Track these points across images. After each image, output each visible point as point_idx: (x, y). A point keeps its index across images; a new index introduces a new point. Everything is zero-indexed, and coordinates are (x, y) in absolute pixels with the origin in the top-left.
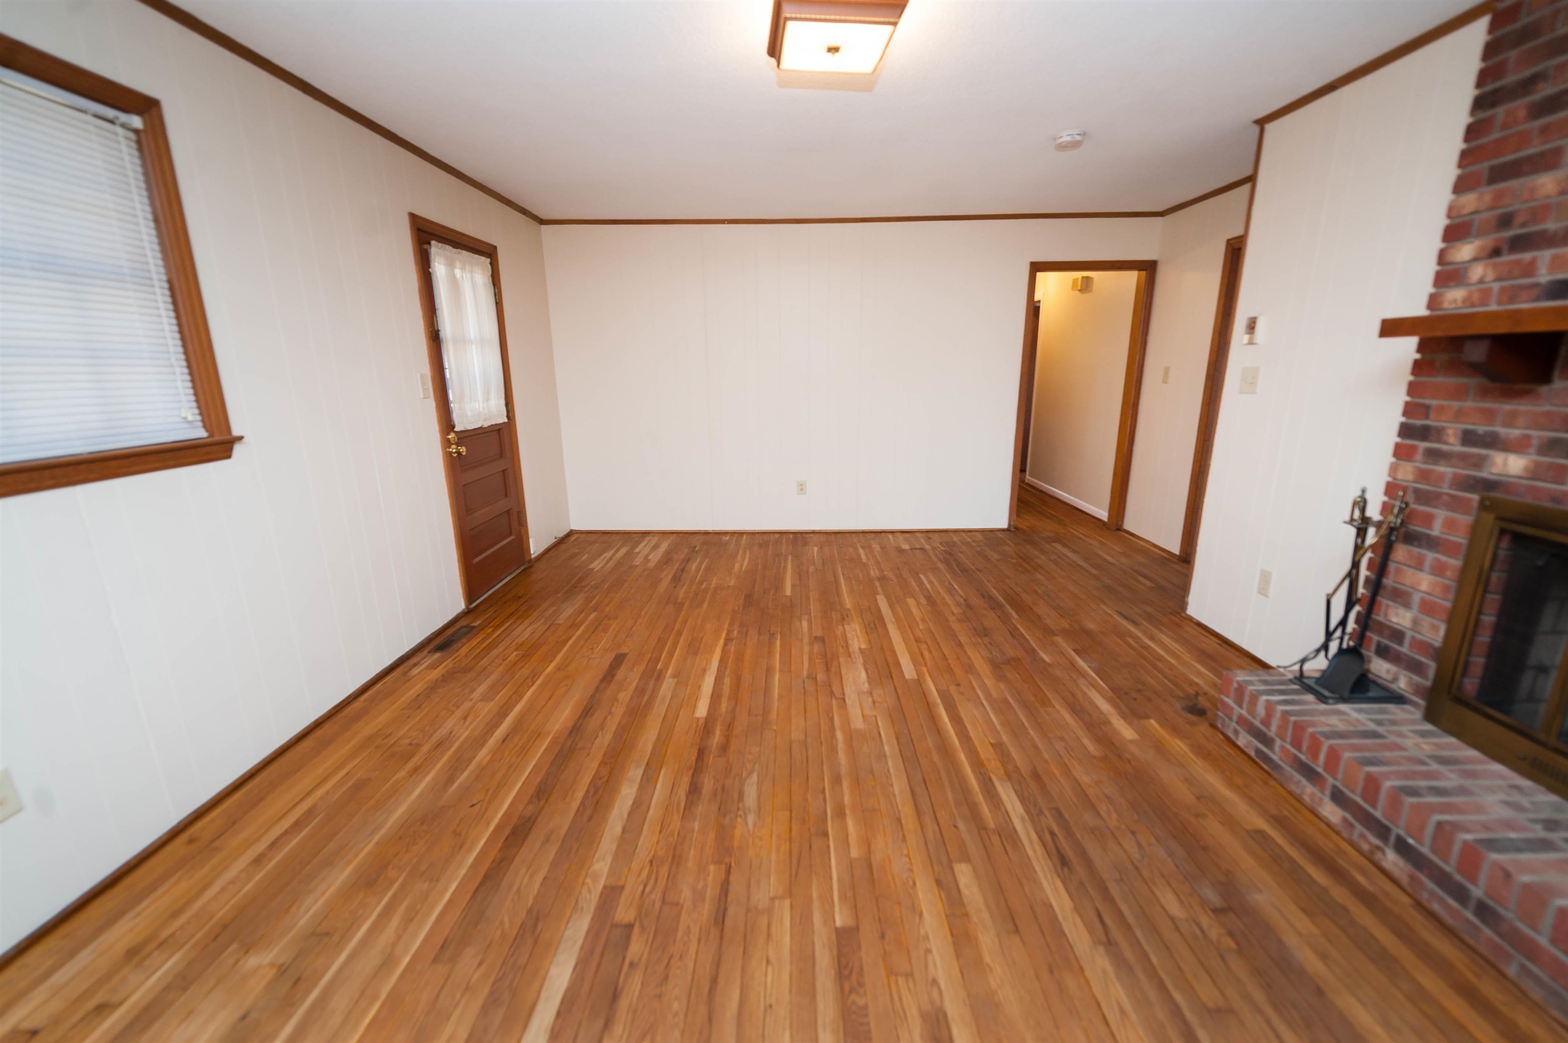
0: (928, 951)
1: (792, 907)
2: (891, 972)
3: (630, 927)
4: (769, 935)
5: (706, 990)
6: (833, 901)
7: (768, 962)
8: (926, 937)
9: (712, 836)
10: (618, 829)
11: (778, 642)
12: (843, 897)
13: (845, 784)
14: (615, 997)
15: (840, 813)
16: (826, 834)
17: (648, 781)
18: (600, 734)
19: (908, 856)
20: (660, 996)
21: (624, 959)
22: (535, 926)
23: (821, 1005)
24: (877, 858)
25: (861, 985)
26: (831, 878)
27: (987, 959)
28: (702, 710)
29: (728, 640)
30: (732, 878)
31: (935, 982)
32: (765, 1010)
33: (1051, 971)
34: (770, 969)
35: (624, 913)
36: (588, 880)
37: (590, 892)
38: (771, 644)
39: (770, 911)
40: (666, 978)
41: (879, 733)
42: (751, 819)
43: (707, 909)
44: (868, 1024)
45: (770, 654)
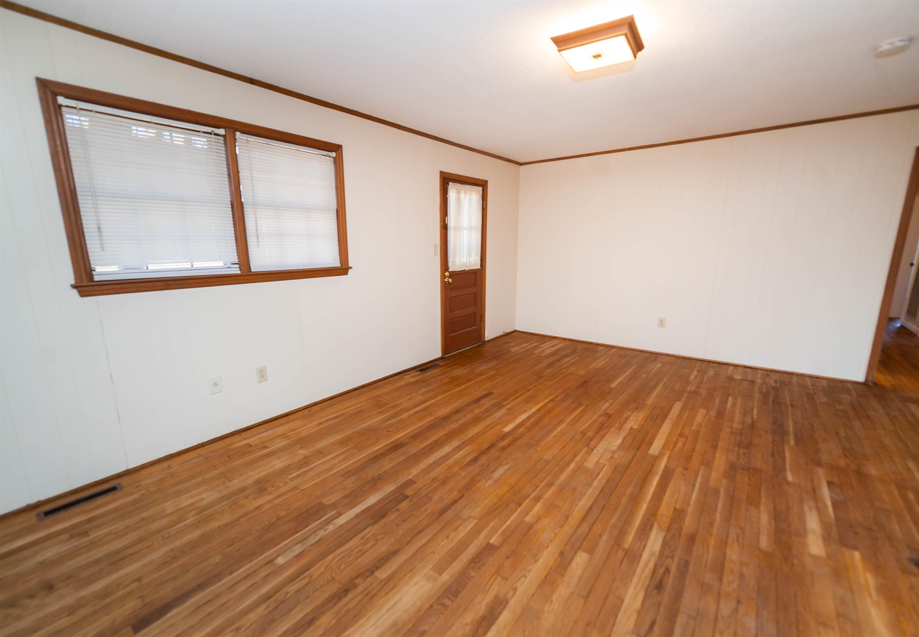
0: (525, 576)
1: (476, 524)
2: (497, 572)
3: (407, 497)
4: (457, 528)
6: (497, 532)
7: (448, 537)
8: (530, 571)
9: (467, 481)
10: (431, 461)
11: (580, 409)
12: (504, 533)
13: (553, 489)
14: (383, 516)
15: (537, 500)
16: (520, 505)
17: (459, 448)
18: (454, 423)
19: (556, 535)
20: (398, 525)
21: (396, 506)
22: (377, 480)
23: (455, 564)
24: (538, 526)
25: (479, 568)
26: (505, 523)
27: (554, 598)
28: (507, 429)
29: (552, 400)
30: (460, 501)
31: (515, 589)
32: (431, 552)
34: (446, 540)
35: (409, 492)
36: (406, 474)
37: (403, 478)
38: (575, 409)
39: (464, 520)
40: (405, 520)
41: (599, 474)
42: (489, 482)
43: (440, 506)
44: (468, 584)
45: (570, 413)
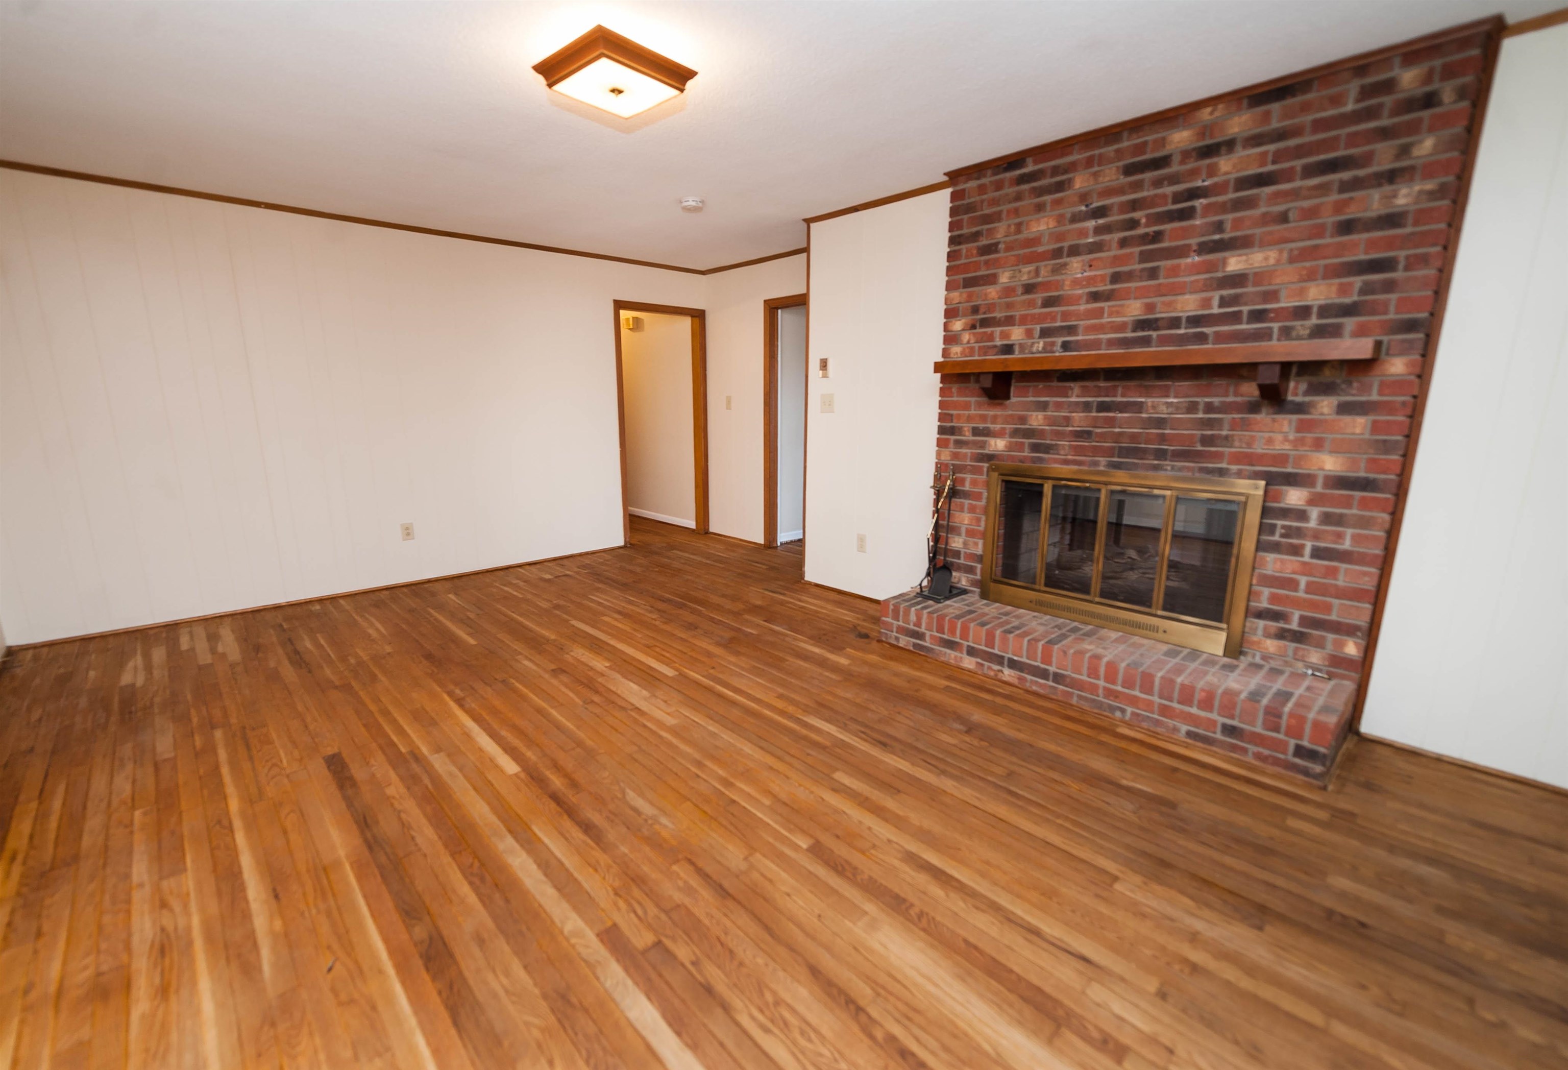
0: (870, 828)
1: (764, 856)
2: (863, 852)
3: (658, 944)
4: (770, 881)
5: (767, 937)
6: (786, 837)
7: (788, 895)
8: (860, 822)
9: (647, 849)
10: (551, 891)
11: (517, 685)
12: (790, 831)
13: (708, 763)
14: (709, 990)
15: (728, 784)
16: (734, 802)
17: (530, 843)
19: (800, 785)
20: (741, 964)
21: (683, 965)
22: (569, 1002)
23: (847, 894)
24: (783, 796)
25: (856, 868)
26: (768, 824)
27: (901, 813)
28: (511, 767)
29: (460, 702)
30: (700, 864)
31: (889, 841)
32: (819, 920)
33: (934, 800)
34: (794, 897)
35: (642, 939)
36: (573, 941)
37: (587, 947)
38: (515, 690)
39: (752, 867)
40: (731, 952)
41: (694, 721)
42: (664, 820)
43: (706, 893)
44: (881, 884)
45: (523, 698)
